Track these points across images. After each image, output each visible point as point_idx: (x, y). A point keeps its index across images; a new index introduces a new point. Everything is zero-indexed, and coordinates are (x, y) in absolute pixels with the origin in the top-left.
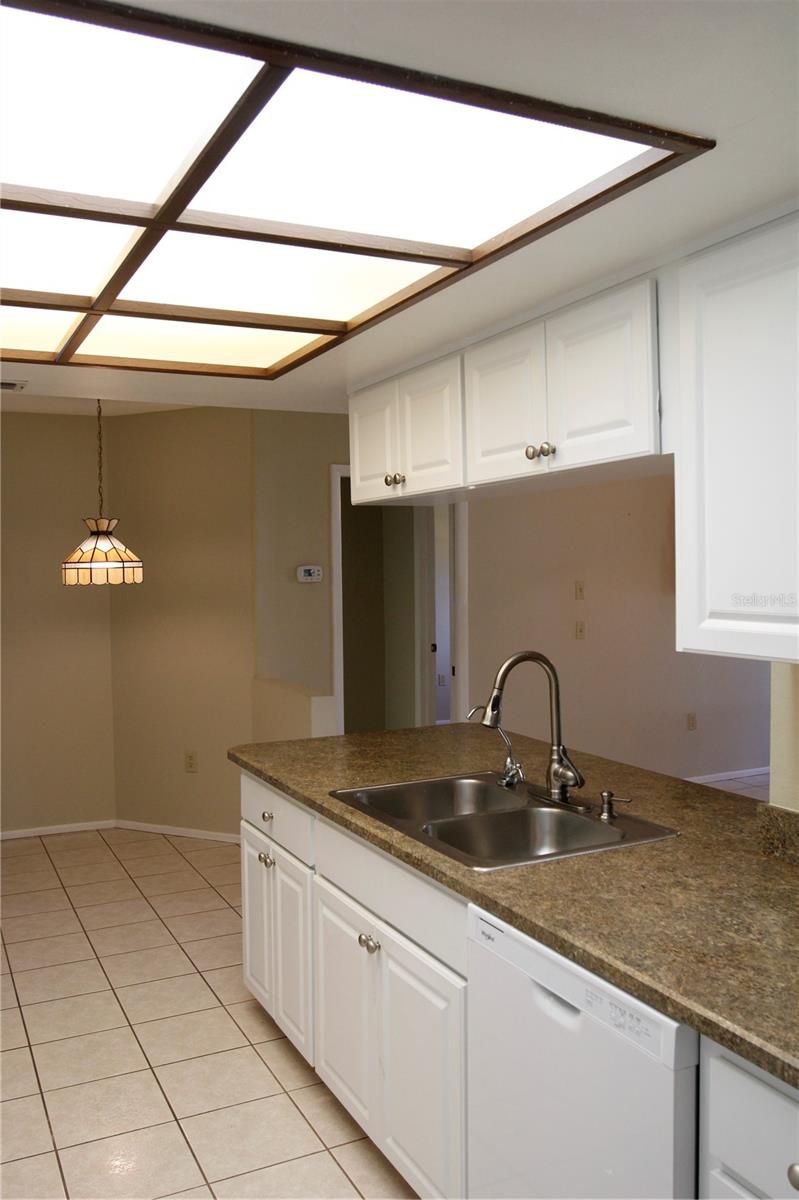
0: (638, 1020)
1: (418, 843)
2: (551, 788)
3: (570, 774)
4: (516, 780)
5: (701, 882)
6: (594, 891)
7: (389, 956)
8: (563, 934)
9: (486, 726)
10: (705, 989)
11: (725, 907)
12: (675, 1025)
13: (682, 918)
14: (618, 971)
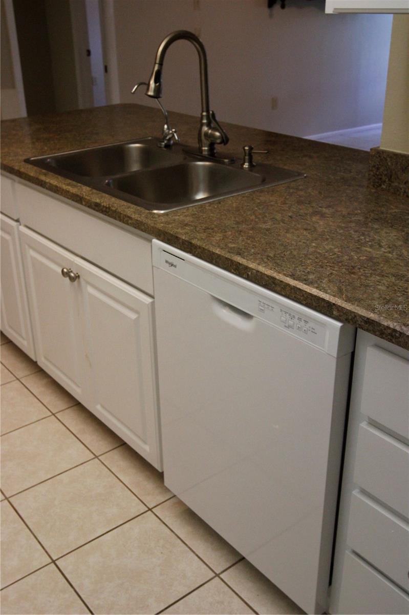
0: (306, 322)
1: (104, 194)
2: (202, 147)
3: (217, 134)
4: (172, 142)
5: (333, 210)
6: (253, 223)
7: (88, 283)
8: (238, 259)
9: (150, 96)
10: (363, 295)
11: (357, 228)
12: (339, 324)
13: (327, 239)
14: (288, 285)
